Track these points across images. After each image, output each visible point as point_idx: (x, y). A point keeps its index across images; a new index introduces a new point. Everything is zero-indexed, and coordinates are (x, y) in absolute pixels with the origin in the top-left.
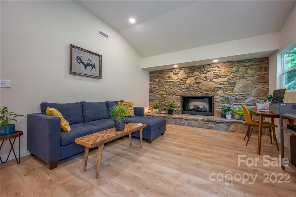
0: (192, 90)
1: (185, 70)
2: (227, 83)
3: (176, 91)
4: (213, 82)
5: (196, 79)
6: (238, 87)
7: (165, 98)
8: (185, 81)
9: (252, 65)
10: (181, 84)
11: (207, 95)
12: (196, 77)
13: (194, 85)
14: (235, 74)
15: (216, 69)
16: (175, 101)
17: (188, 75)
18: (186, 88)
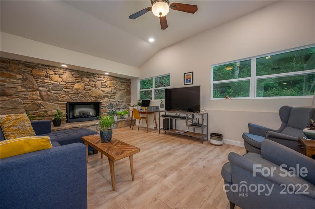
0: (81, 96)
1: (73, 73)
2: (111, 92)
3: (60, 96)
4: (101, 90)
5: (85, 85)
6: (118, 96)
7: (39, 106)
8: (72, 85)
9: (124, 82)
10: (68, 89)
11: (96, 102)
12: (86, 83)
13: (84, 91)
14: (116, 87)
15: (103, 79)
16: (58, 108)
17: (76, 79)
18: (73, 94)
